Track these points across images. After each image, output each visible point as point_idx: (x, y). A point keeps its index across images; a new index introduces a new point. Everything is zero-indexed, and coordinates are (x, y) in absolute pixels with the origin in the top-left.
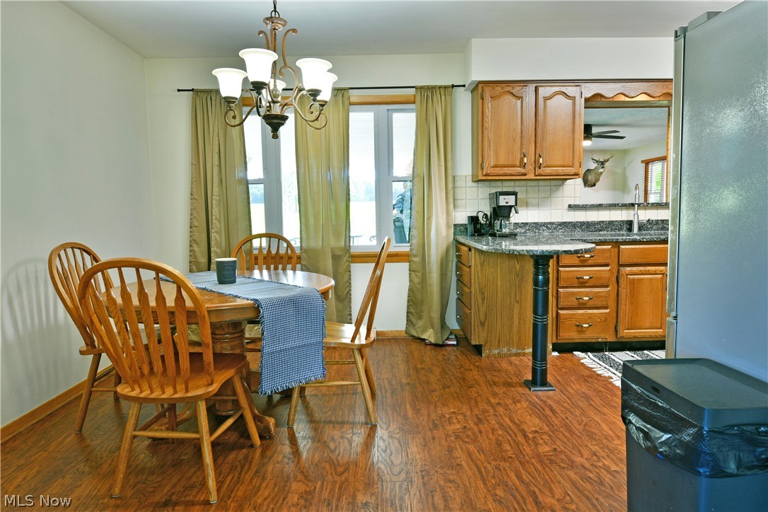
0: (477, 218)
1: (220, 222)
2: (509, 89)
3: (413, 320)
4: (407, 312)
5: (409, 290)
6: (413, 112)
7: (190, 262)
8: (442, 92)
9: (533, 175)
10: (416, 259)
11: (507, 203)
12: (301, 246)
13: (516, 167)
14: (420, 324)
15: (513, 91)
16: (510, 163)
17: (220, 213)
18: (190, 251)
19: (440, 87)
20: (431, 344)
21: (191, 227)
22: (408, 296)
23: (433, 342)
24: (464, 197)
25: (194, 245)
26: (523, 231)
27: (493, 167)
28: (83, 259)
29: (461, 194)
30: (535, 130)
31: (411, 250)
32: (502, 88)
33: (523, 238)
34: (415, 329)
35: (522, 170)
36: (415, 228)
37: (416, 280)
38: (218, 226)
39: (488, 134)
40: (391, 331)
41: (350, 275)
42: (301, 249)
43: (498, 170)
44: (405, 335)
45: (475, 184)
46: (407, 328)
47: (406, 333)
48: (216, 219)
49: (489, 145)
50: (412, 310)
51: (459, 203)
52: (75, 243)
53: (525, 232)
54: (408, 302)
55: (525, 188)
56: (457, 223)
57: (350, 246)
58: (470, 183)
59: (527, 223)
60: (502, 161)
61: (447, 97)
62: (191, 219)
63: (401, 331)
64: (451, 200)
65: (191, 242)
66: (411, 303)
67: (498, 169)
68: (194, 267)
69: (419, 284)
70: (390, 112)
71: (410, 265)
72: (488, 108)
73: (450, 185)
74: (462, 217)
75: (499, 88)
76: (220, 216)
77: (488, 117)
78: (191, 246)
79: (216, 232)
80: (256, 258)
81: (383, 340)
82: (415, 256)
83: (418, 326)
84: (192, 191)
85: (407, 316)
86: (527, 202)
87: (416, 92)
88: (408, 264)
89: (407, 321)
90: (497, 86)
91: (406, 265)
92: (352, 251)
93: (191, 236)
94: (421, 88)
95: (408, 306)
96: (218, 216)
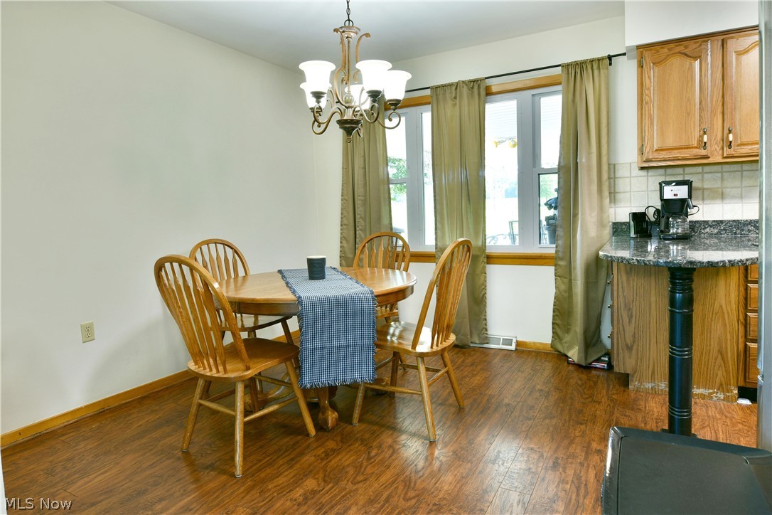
0: (643, 215)
1: (365, 221)
2: (681, 48)
3: (560, 332)
4: (553, 324)
5: (555, 298)
6: (559, 94)
7: (340, 257)
8: (595, 66)
9: (720, 157)
10: (562, 263)
11: (675, 195)
12: (436, 244)
13: (693, 148)
14: (567, 338)
15: (686, 51)
16: (683, 144)
17: (365, 212)
18: (341, 247)
19: (592, 61)
20: (573, 364)
21: (341, 225)
22: (554, 305)
23: (576, 361)
24: (628, 189)
25: (344, 242)
26: (716, 231)
27: (656, 150)
28: (225, 252)
29: (622, 185)
30: (723, 97)
31: (557, 252)
32: (669, 50)
33: (716, 241)
34: (561, 344)
35: (703, 152)
36: (561, 227)
37: (563, 287)
38: (363, 224)
39: (649, 110)
40: (534, 343)
41: (485, 277)
42: (436, 248)
43: (664, 155)
44: (551, 349)
45: (643, 173)
46: (552, 341)
47: (552, 347)
48: (361, 218)
49: (652, 124)
50: (557, 322)
51: (619, 196)
52: (218, 240)
53: (719, 233)
54: (554, 312)
55: (719, 175)
56: (618, 220)
57: (485, 246)
58: (636, 172)
59: (722, 222)
60: (670, 142)
61: (601, 70)
62: (342, 218)
63: (547, 344)
64: (606, 193)
65: (341, 238)
66: (557, 313)
67: (664, 153)
68: (343, 262)
69: (566, 292)
70: (537, 98)
71: (555, 270)
72: (649, 77)
73: (605, 176)
74: (622, 214)
75: (666, 50)
76: (365, 215)
77: (649, 89)
78: (341, 242)
79: (361, 230)
80: (397, 256)
81: (523, 352)
82: (561, 259)
83: (564, 340)
84: (342, 193)
85: (553, 328)
86: (722, 193)
87: (562, 70)
88: (553, 268)
89: (553, 333)
90: (662, 48)
91: (552, 269)
92: (487, 251)
93: (341, 234)
94: (568, 65)
95: (554, 316)
96: (363, 215)
